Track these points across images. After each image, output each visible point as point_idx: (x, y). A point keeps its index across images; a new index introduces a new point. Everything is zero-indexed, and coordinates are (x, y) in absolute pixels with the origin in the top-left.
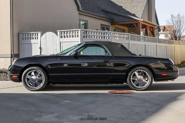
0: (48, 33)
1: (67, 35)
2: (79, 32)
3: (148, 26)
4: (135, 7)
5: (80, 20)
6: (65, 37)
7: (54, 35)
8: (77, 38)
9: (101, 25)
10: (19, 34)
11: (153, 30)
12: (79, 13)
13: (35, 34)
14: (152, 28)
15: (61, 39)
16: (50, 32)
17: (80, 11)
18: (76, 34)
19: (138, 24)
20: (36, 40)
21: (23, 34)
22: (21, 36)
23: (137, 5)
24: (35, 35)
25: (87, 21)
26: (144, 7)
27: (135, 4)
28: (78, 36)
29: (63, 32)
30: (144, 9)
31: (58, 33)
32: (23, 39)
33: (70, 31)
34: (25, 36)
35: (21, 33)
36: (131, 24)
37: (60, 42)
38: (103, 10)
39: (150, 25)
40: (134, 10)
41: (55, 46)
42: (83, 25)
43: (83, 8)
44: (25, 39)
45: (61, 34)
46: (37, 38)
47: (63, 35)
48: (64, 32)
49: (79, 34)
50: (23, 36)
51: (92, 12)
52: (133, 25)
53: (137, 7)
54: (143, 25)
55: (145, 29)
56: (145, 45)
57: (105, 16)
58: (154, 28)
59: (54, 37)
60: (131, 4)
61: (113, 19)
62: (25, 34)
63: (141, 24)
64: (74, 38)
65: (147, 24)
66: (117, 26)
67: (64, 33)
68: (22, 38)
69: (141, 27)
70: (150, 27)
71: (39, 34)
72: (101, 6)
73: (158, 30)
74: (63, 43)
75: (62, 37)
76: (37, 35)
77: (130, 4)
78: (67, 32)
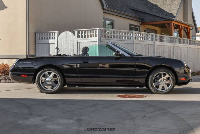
0: (65, 33)
1: (85, 34)
2: (97, 31)
3: (181, 26)
4: (169, 6)
5: (105, 19)
6: (82, 37)
7: (71, 35)
8: (95, 38)
9: (130, 25)
10: (35, 33)
11: (187, 30)
12: (103, 12)
13: (52, 33)
14: (187, 28)
15: (79, 39)
16: (67, 32)
17: (105, 9)
18: (94, 34)
19: (170, 24)
20: (53, 40)
21: (40, 33)
22: (37, 35)
23: (171, 4)
24: (52, 35)
25: (113, 21)
26: (179, 6)
27: (169, 2)
28: (96, 36)
29: (80, 32)
30: (178, 7)
31: (76, 32)
32: (40, 39)
33: (88, 31)
34: (42, 35)
35: (38, 33)
36: (163, 24)
37: (78, 43)
38: (132, 9)
39: (184, 26)
40: (168, 9)
41: (72, 46)
42: (109, 25)
43: (108, 6)
44: (42, 39)
45: (79, 34)
46: (54, 37)
47: (80, 34)
48: (82, 31)
49: (97, 33)
50: (40, 35)
51: (119, 11)
52: (165, 25)
53: (171, 6)
54: (176, 25)
55: (178, 30)
56: (174, 47)
57: (134, 15)
58: (189, 28)
59: (71, 36)
60: (165, 2)
61: (143, 19)
62: (42, 33)
63: (174, 24)
64: (92, 38)
65: (181, 25)
66: (147, 26)
67: (82, 33)
68: (38, 38)
69: (173, 28)
70: (185, 28)
71: (56, 34)
72: (131, 4)
73: (195, 32)
74: (81, 43)
75: (79, 37)
76: (54, 35)
77: (163, 2)
78: (85, 31)
